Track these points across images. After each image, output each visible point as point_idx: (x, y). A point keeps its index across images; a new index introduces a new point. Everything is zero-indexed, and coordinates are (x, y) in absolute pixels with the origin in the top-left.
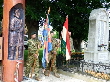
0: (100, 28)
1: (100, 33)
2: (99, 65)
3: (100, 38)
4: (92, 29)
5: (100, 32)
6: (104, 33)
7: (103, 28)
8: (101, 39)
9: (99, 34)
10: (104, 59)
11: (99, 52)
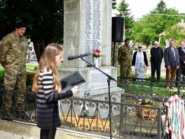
0: (92, 11)
1: (91, 24)
2: (84, 100)
3: (91, 36)
4: (71, 14)
5: (92, 21)
6: (101, 23)
7: (98, 11)
8: (94, 38)
9: (90, 26)
10: (101, 83)
11: (89, 68)
